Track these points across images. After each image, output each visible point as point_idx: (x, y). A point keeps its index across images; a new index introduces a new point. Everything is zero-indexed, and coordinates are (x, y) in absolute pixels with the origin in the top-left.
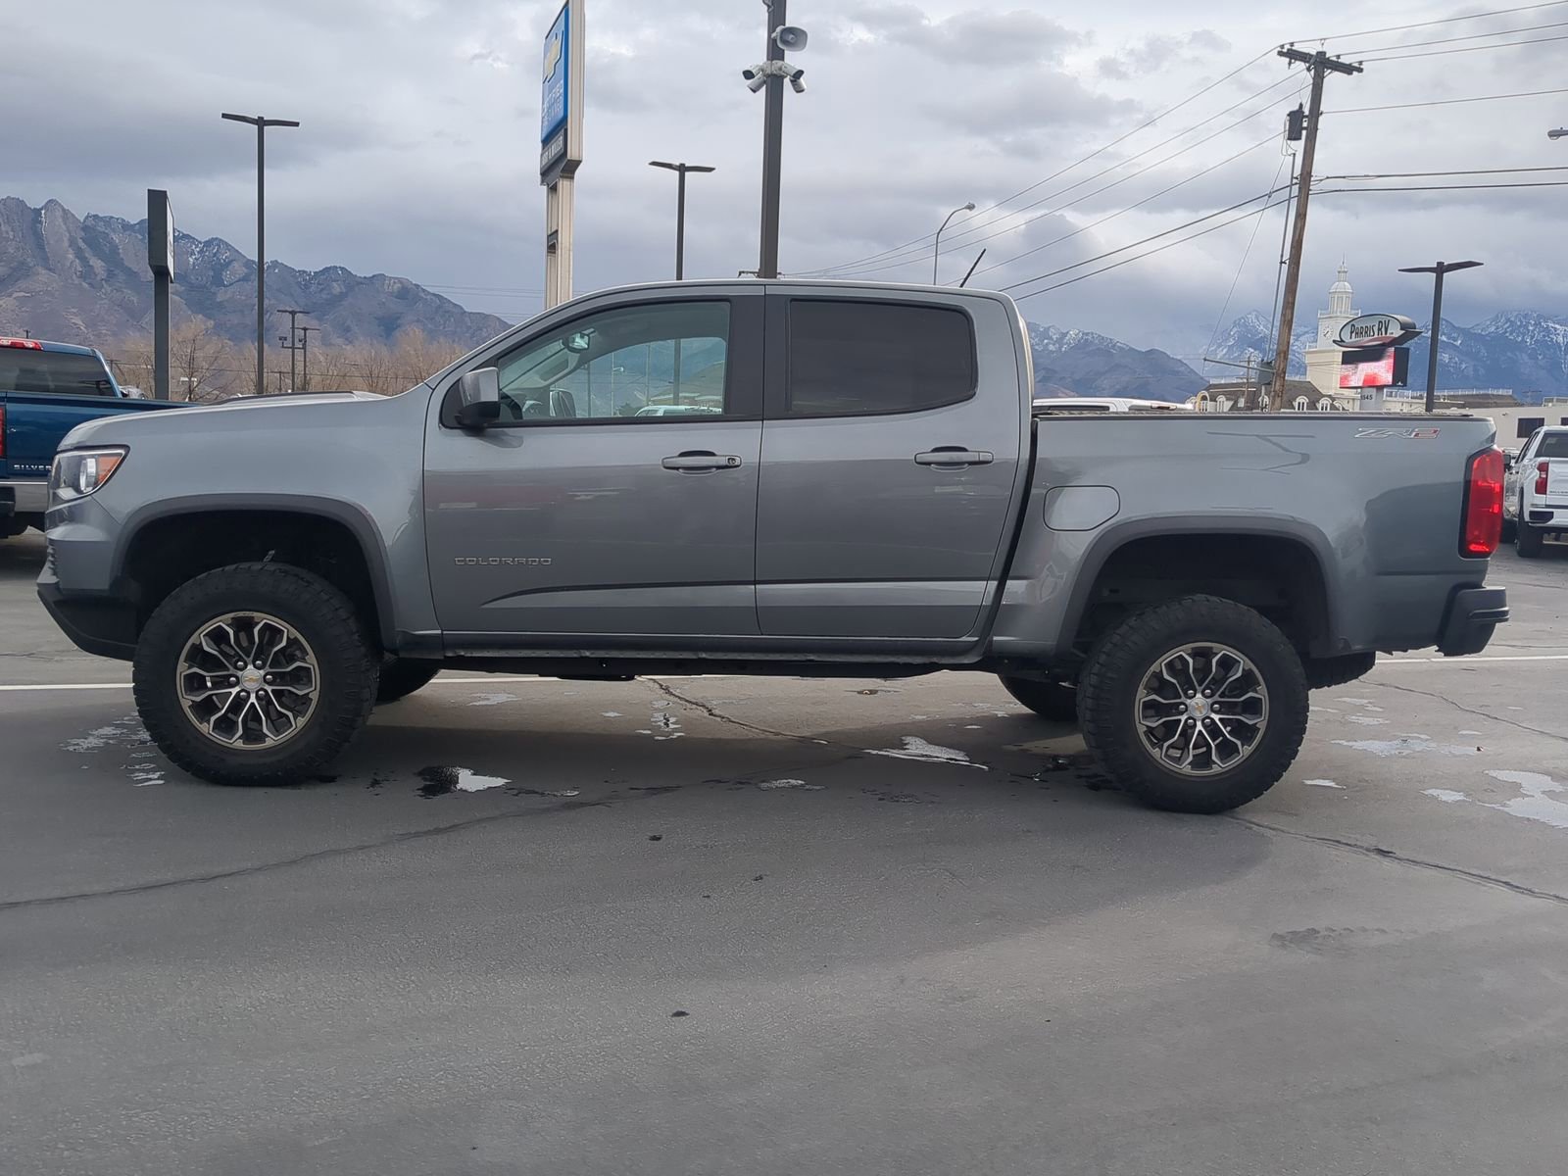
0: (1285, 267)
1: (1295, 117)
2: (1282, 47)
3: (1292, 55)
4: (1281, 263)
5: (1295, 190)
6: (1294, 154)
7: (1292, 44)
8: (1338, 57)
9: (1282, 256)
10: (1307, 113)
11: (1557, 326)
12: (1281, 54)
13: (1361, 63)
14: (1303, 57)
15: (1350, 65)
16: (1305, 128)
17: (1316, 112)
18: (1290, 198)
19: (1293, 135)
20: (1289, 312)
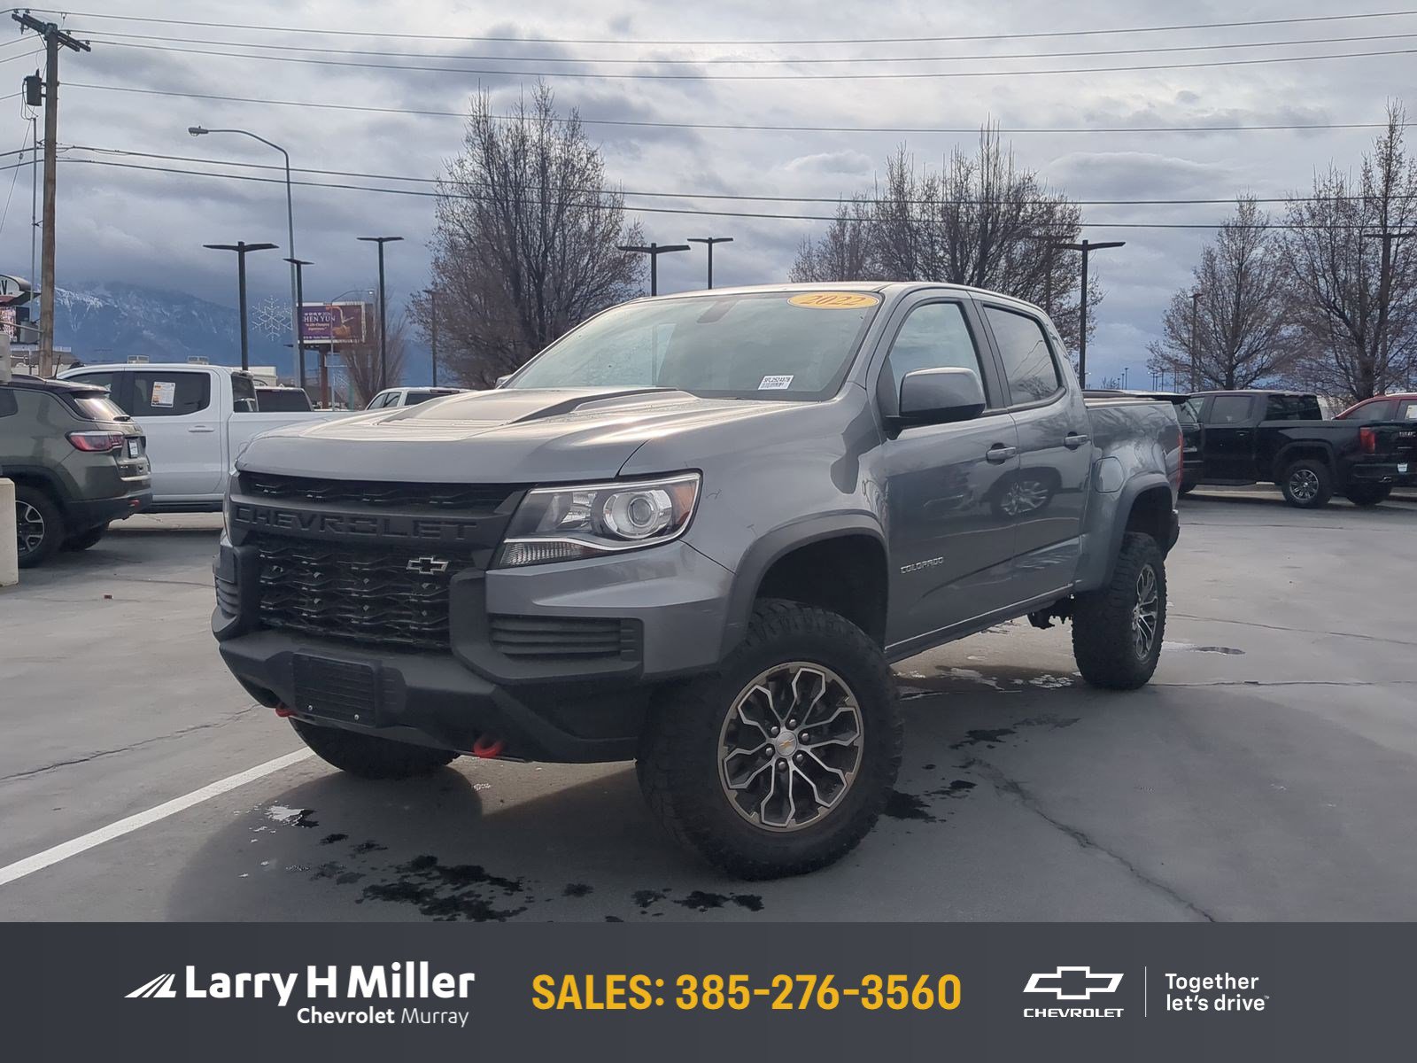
0: (39, 230)
1: (33, 83)
2: (16, 11)
3: (27, 21)
4: (34, 225)
5: (41, 154)
6: (35, 119)
7: (27, 11)
8: (69, 32)
9: (34, 218)
10: (44, 81)
11: (62, 290)
12: (15, 17)
13: (88, 42)
14: (38, 26)
15: (78, 41)
16: (44, 96)
17: (53, 83)
18: (35, 161)
19: (33, 99)
20: (50, 274)
